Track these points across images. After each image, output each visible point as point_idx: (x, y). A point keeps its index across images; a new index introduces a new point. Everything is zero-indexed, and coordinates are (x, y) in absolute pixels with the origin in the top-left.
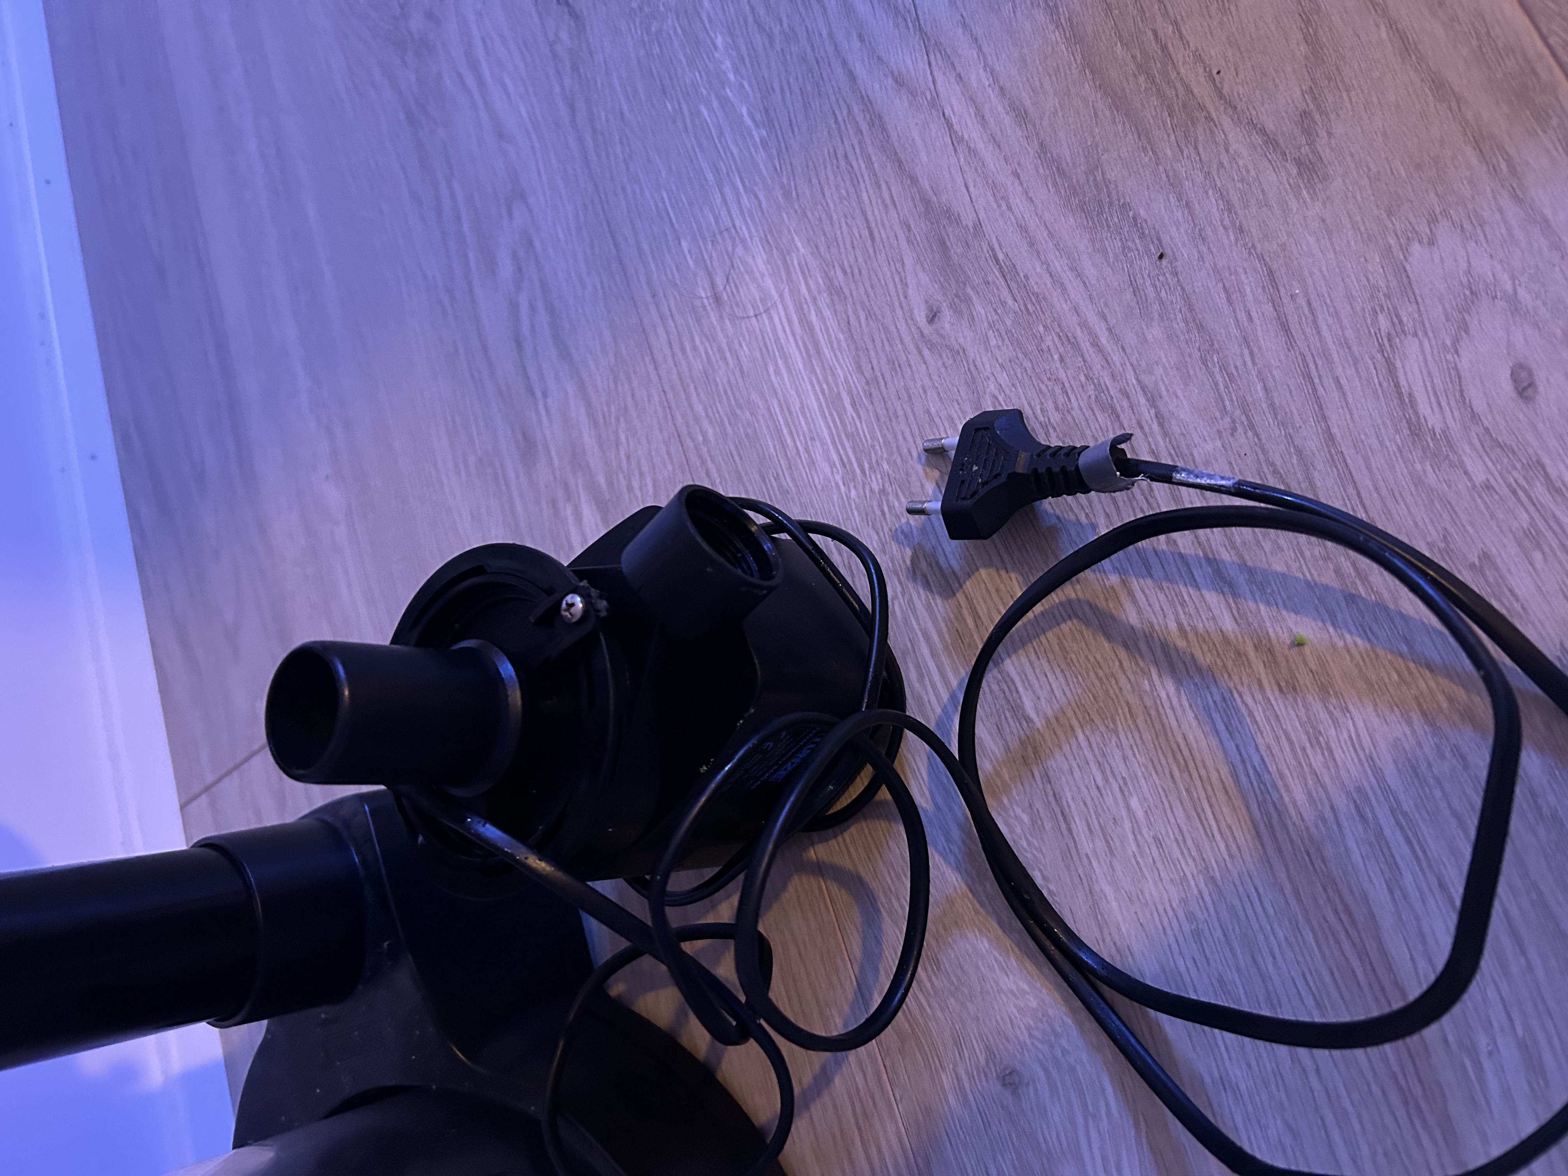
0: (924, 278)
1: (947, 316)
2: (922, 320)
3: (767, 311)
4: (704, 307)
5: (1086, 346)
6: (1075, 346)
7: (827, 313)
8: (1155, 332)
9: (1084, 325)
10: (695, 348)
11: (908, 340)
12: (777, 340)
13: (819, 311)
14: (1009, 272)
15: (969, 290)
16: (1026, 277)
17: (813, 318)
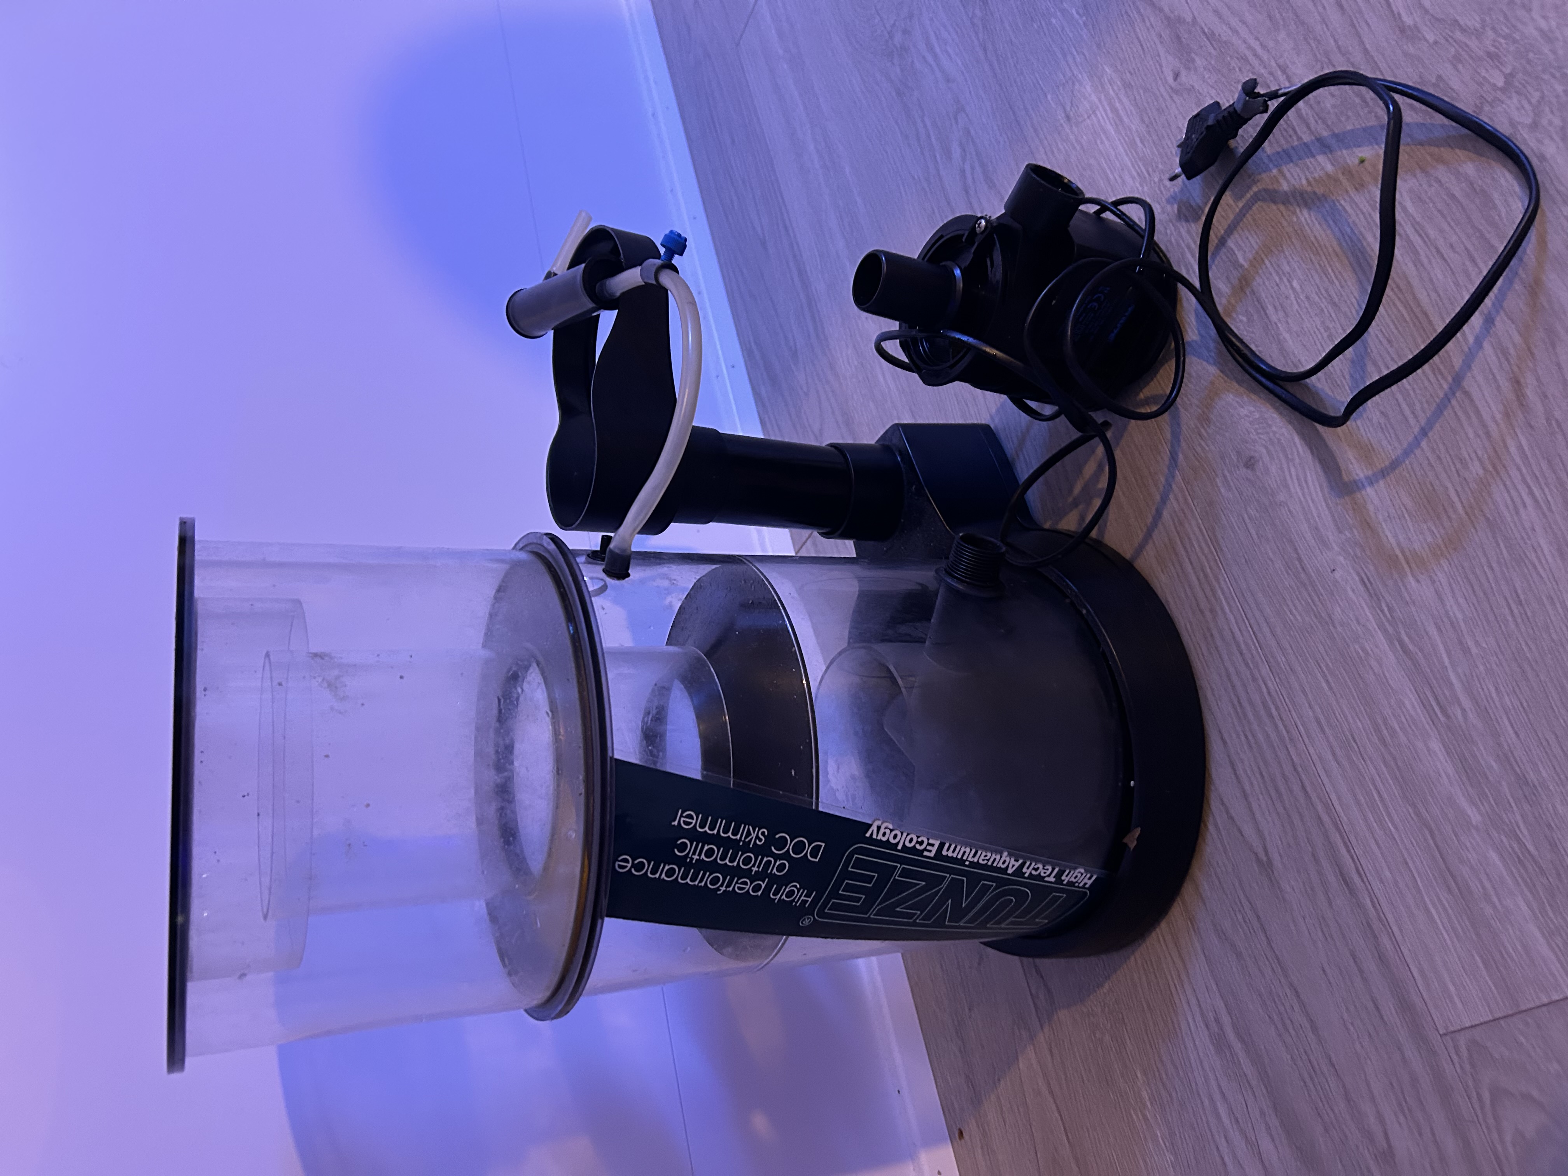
0: (1170, 58)
1: (1183, 73)
2: (1170, 79)
3: (1094, 112)
4: (1061, 125)
5: (1251, 58)
6: (1246, 60)
7: (1125, 100)
8: (1282, 35)
9: (1249, 47)
10: (1059, 149)
11: (1165, 94)
12: (1101, 126)
13: (1120, 101)
14: (1211, 37)
15: (1193, 55)
16: (1219, 35)
17: (1118, 105)
